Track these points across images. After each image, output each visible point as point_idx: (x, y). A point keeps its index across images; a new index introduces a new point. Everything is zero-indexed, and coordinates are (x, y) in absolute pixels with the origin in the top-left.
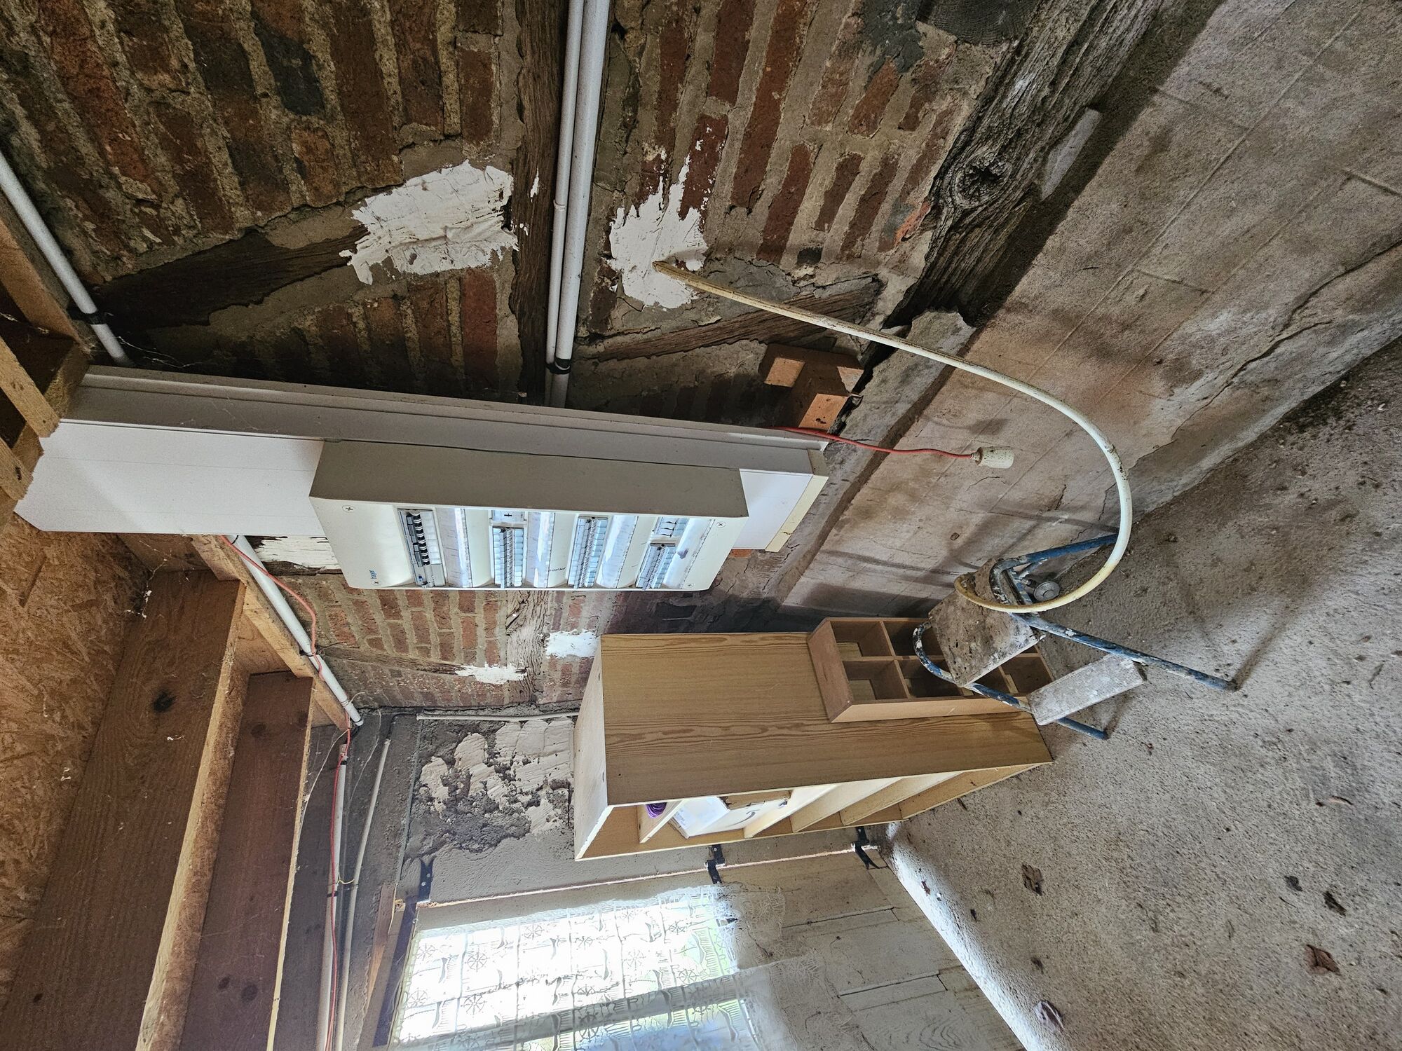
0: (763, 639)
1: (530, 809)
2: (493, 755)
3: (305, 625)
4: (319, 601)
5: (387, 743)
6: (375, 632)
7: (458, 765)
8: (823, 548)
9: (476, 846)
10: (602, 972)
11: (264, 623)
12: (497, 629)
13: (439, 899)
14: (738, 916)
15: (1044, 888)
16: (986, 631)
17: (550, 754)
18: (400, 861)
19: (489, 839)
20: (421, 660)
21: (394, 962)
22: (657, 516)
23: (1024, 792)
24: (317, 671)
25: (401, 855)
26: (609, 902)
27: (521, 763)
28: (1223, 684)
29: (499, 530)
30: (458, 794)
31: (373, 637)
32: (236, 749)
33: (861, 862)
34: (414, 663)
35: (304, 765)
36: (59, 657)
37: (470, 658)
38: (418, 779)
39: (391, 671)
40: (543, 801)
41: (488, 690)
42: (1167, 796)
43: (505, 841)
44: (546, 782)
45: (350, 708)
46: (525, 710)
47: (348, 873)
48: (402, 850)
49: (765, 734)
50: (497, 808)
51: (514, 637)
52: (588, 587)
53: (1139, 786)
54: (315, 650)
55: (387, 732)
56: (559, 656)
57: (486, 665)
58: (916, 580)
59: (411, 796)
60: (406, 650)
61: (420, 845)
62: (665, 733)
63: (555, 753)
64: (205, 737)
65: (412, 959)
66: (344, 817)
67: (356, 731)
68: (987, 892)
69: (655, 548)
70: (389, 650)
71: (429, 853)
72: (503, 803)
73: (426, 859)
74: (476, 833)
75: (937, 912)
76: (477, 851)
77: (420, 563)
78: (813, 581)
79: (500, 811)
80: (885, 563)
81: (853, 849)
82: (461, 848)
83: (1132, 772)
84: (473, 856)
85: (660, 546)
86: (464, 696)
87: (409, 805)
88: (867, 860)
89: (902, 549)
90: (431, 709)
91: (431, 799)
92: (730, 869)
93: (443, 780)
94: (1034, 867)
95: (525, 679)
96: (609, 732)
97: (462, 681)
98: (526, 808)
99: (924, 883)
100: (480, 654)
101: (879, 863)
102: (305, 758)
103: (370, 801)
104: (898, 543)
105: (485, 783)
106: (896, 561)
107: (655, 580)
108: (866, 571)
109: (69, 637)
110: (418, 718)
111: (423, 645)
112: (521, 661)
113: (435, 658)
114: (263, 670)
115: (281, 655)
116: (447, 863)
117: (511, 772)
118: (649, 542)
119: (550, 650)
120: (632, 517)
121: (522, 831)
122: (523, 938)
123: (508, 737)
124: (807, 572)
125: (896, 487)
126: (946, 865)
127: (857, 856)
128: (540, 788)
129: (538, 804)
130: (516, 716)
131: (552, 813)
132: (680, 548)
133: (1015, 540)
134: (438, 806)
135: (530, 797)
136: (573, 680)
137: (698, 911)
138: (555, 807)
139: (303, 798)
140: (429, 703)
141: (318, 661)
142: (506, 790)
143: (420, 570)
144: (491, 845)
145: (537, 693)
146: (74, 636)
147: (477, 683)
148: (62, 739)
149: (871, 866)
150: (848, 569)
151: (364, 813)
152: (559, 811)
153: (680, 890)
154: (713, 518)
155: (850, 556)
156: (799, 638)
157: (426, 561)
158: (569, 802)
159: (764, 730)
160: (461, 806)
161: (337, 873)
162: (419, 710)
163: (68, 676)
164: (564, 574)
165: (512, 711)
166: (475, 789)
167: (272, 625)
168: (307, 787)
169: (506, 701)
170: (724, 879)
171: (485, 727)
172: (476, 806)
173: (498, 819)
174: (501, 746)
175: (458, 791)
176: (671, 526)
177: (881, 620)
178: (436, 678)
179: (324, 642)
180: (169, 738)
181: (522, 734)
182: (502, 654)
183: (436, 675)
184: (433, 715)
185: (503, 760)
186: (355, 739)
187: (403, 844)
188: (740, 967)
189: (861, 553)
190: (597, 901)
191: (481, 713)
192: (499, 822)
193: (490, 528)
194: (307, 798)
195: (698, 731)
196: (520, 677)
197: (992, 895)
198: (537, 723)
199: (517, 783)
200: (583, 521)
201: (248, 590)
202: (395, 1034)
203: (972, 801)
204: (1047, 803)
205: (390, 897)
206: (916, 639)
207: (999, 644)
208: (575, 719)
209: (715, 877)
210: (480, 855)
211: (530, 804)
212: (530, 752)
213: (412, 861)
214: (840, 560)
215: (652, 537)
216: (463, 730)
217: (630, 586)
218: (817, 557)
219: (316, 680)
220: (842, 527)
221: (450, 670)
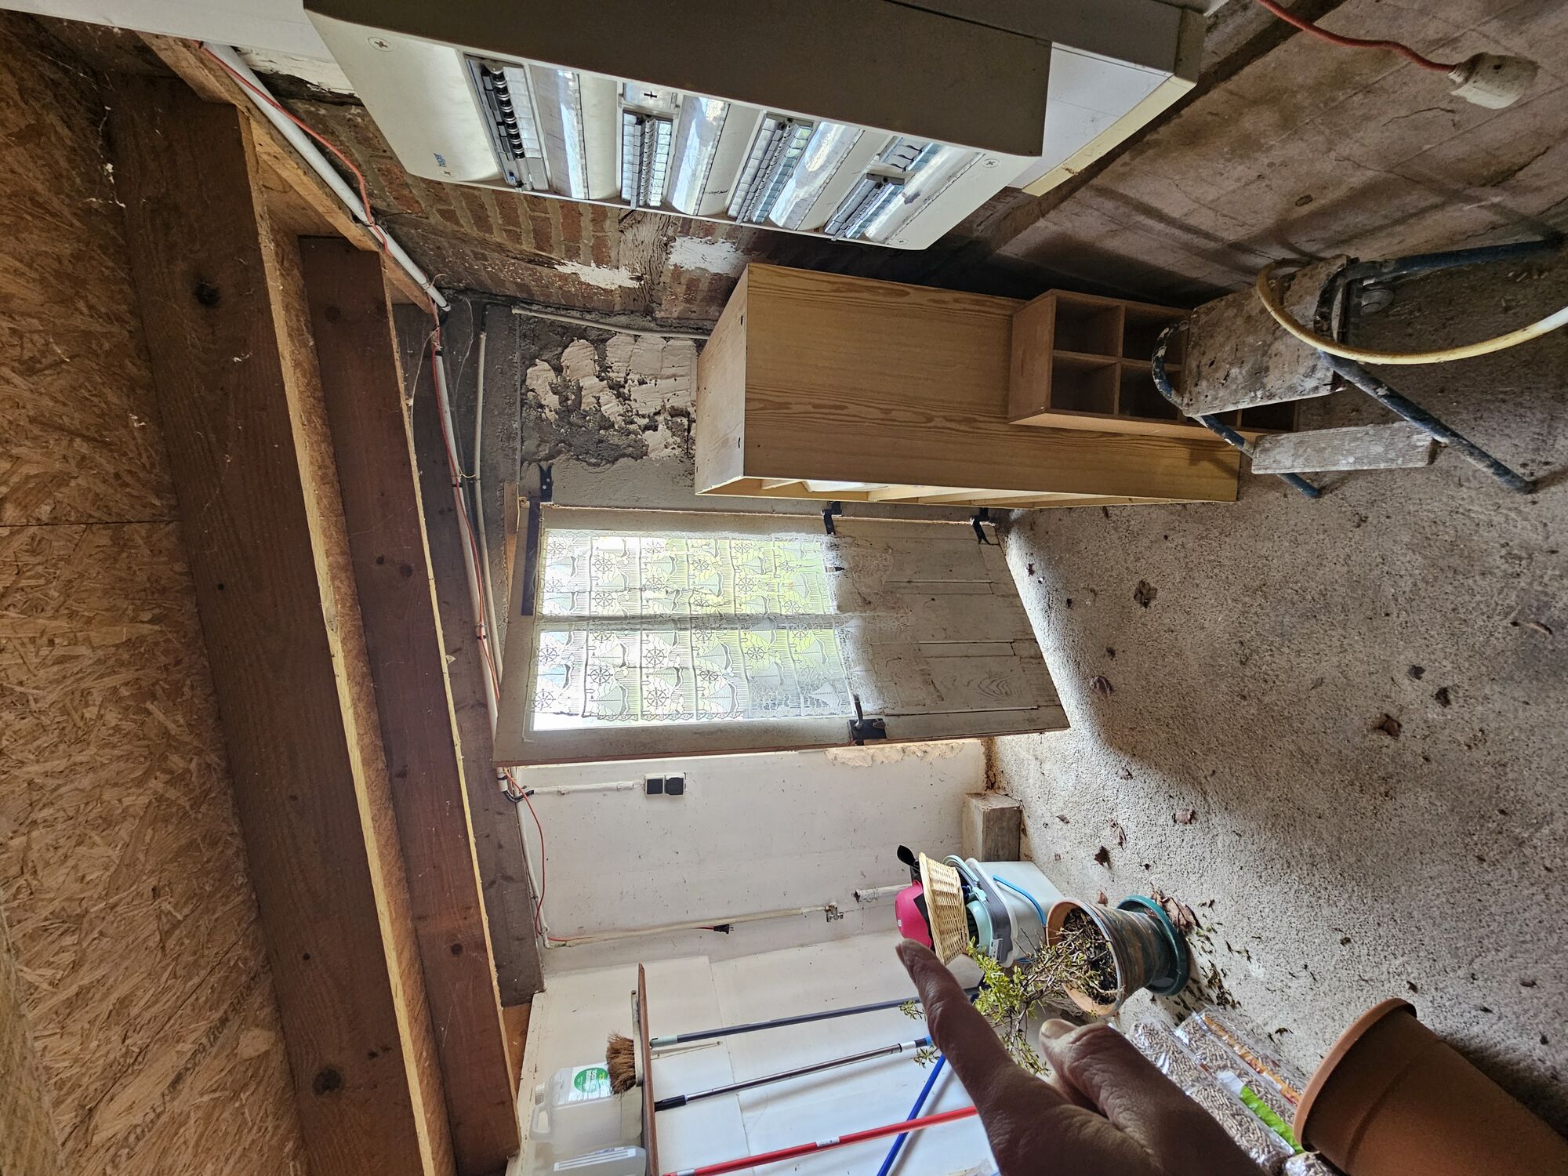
0: (956, 301)
1: (647, 432)
2: (605, 368)
3: (348, 178)
4: (358, 146)
5: (483, 336)
6: (446, 201)
7: (566, 373)
8: (1095, 182)
9: (593, 460)
10: (716, 590)
11: (290, 172)
12: (608, 222)
13: (561, 502)
14: (845, 565)
15: (1153, 603)
16: (1266, 359)
17: (668, 377)
18: (518, 463)
19: (605, 454)
20: (509, 245)
21: (527, 552)
22: (891, 134)
23: (1183, 521)
24: (383, 246)
25: (518, 457)
26: (726, 534)
27: (636, 382)
28: (1518, 484)
29: (631, 119)
30: (570, 407)
31: (446, 207)
32: (314, 335)
33: (975, 536)
34: (500, 248)
35: (398, 364)
36: (37, 222)
37: (573, 254)
38: (524, 381)
39: (475, 254)
40: (660, 427)
41: (595, 294)
42: (1346, 569)
43: (622, 461)
44: (664, 407)
45: (433, 292)
46: (639, 321)
47: (469, 468)
48: (518, 453)
49: (929, 425)
50: (612, 426)
51: (629, 235)
52: (756, 223)
53: (1319, 552)
54: (373, 219)
55: (481, 325)
56: (686, 267)
57: (593, 265)
58: (1201, 253)
59: (519, 400)
60: (490, 230)
61: (535, 450)
62: (815, 406)
63: (674, 376)
64: (277, 349)
65: (544, 553)
66: (452, 413)
67: (444, 317)
68: (1092, 591)
69: (872, 183)
70: (468, 227)
71: (546, 459)
72: (619, 422)
73: (545, 465)
74: (593, 448)
75: (1033, 592)
76: (595, 465)
77: (510, 155)
78: (1055, 228)
79: (615, 430)
80: (1170, 221)
81: (971, 522)
82: (578, 459)
83: (1322, 537)
84: (591, 469)
85: (880, 180)
86: (567, 295)
87: (519, 409)
88: (981, 535)
89: (1213, 206)
90: (529, 302)
91: (542, 406)
92: (846, 521)
93: (552, 388)
94: (1152, 585)
95: (642, 288)
96: (751, 396)
97: (564, 277)
98: (643, 431)
99: (1030, 566)
100: (584, 251)
101: (993, 540)
102: (397, 356)
103: (476, 398)
104: (1211, 193)
105: (598, 399)
106: (1192, 221)
107: (855, 228)
108: (1136, 227)
109: (35, 192)
110: (514, 312)
111: (511, 228)
112: (637, 266)
113: (528, 246)
114: (312, 233)
115: (330, 220)
116: (563, 470)
117: (626, 391)
118: (866, 171)
119: (675, 258)
120: (855, 129)
121: (640, 452)
122: (643, 551)
123: (620, 348)
124: (1052, 214)
125: (1270, 98)
126: (1061, 558)
127: (973, 530)
128: (658, 413)
129: (655, 429)
130: (628, 327)
131: (671, 440)
132: (910, 189)
133: (1387, 222)
134: (551, 416)
135: (647, 420)
136: (699, 298)
137: (808, 556)
138: (674, 435)
139: (407, 403)
140: (525, 295)
141: (378, 232)
142: (621, 409)
143: (511, 165)
144: (608, 462)
145: (654, 305)
146: (40, 187)
147: (581, 283)
148: (104, 335)
149: (983, 541)
150: (1113, 219)
151: (472, 410)
152: (678, 440)
153: (794, 535)
154: (982, 151)
155: (1126, 200)
156: (1002, 307)
157: (518, 152)
158: (689, 431)
159: (930, 419)
160: (573, 418)
161: (457, 467)
162: (513, 301)
163: (66, 249)
164: (725, 199)
165: (623, 319)
166: (588, 402)
167: (305, 178)
168: (408, 390)
169: (617, 308)
170: (838, 529)
171: (593, 335)
172: (589, 421)
173: (614, 438)
174: (613, 360)
175: (569, 402)
176: (910, 154)
177: (1122, 304)
178: (532, 270)
179: (381, 205)
180: (236, 359)
181: (636, 348)
182: (613, 254)
183: (531, 266)
184: (531, 310)
185: (617, 376)
186: (445, 326)
187: (519, 447)
188: (839, 608)
189: (1147, 199)
190: (714, 530)
191: (588, 317)
192: (616, 441)
193: (620, 111)
194: (411, 402)
195: (852, 409)
196: (635, 284)
197: (1096, 594)
198: (653, 340)
199: (632, 403)
200: (770, 123)
201: (254, 124)
202: (539, 610)
203: (1118, 513)
204: (1202, 538)
205: (514, 494)
206: (1160, 344)
207: (1272, 381)
208: (700, 345)
209: (830, 528)
210: (597, 469)
211: (646, 428)
212: (646, 371)
213: (530, 464)
214: (1109, 205)
215: (875, 164)
216: (569, 334)
217: (816, 230)
218: (1078, 194)
219: (383, 256)
220: (1142, 152)
221: (549, 263)
